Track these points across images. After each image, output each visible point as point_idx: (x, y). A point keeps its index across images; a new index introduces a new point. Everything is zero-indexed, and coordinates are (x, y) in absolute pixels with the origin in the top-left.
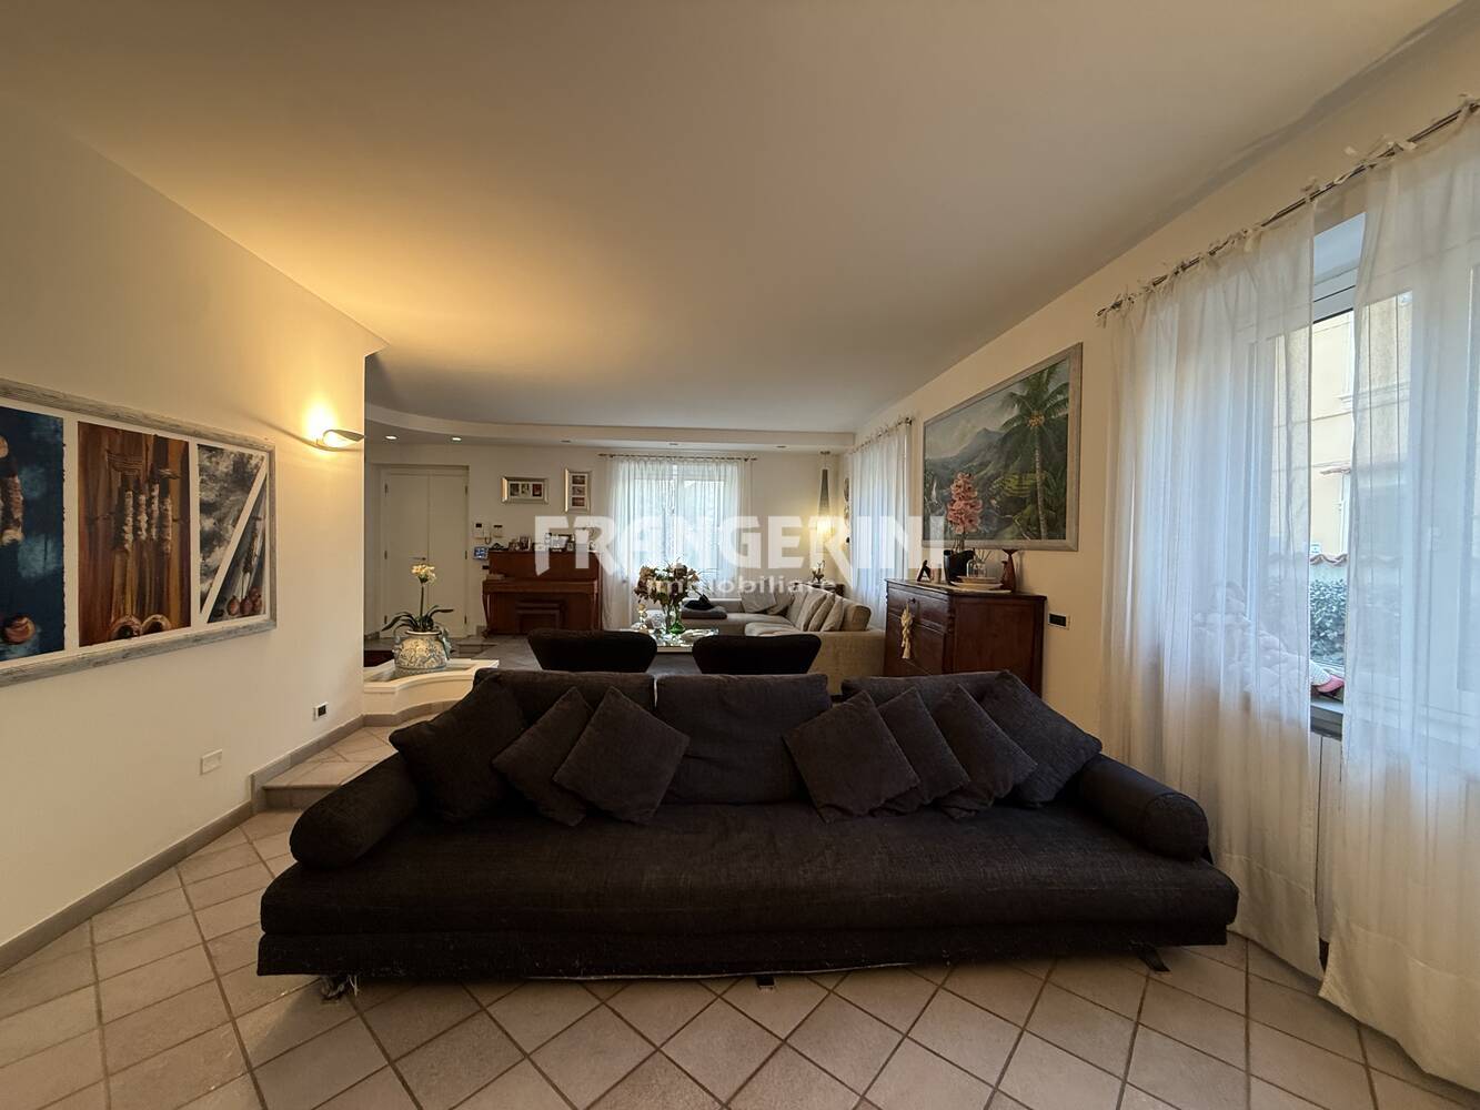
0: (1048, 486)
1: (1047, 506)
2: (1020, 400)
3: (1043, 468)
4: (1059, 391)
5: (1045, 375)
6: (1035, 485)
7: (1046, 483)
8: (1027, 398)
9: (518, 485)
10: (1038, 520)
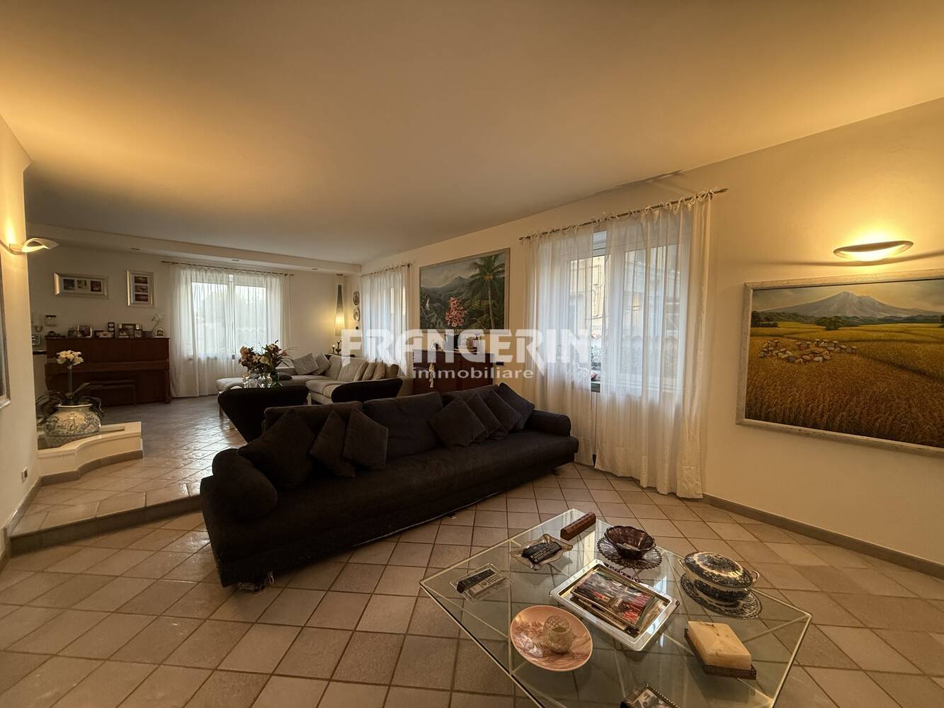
0: (495, 306)
1: (494, 315)
2: (480, 266)
3: (493, 298)
5: (493, 258)
6: (488, 305)
7: (494, 305)
8: (484, 266)
9: (73, 281)
10: (490, 321)
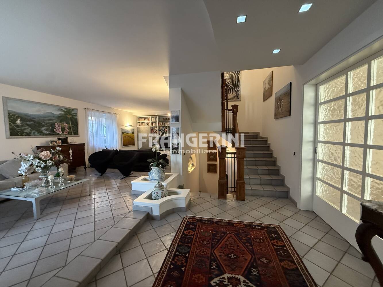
2: (64, 111)
3: (72, 124)
4: (75, 114)
5: (71, 110)
6: (70, 126)
8: (66, 112)
10: (71, 132)
